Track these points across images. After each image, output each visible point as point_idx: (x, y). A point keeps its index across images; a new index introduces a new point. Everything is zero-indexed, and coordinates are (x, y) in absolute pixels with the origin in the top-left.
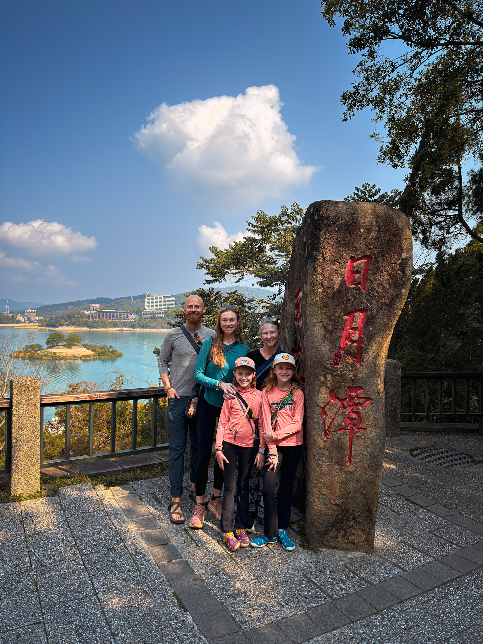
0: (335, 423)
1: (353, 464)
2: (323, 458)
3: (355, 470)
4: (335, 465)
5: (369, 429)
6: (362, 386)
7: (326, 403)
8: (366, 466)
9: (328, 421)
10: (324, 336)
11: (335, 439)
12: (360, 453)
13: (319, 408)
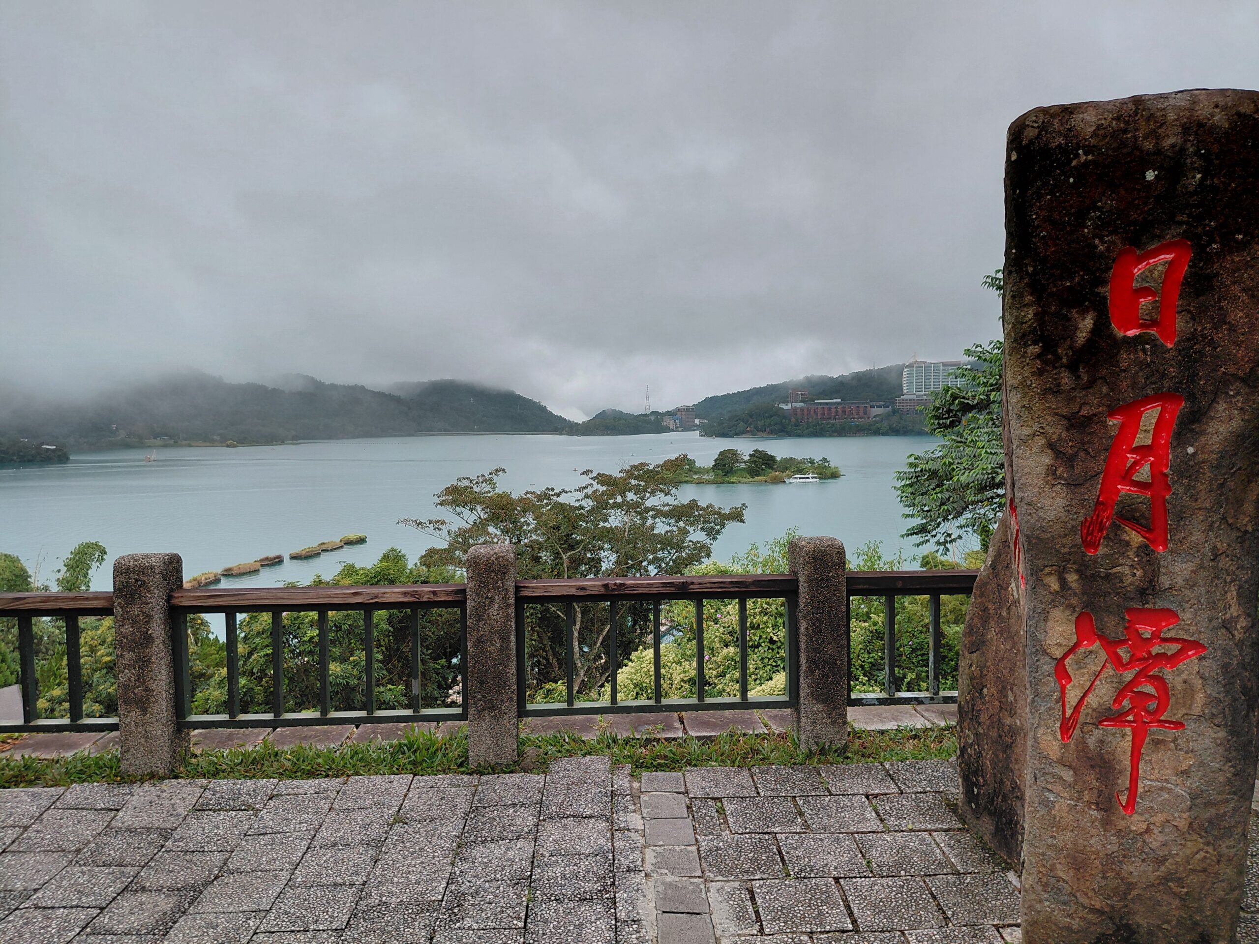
0: (1092, 700)
1: (1142, 814)
2: (1058, 788)
3: (1148, 831)
4: (1090, 808)
5: (1191, 726)
6: (1173, 607)
7: (1066, 649)
8: (1183, 824)
9: (1073, 696)
10: (1051, 471)
11: (1091, 742)
12: (1162, 789)
13: (1047, 659)
